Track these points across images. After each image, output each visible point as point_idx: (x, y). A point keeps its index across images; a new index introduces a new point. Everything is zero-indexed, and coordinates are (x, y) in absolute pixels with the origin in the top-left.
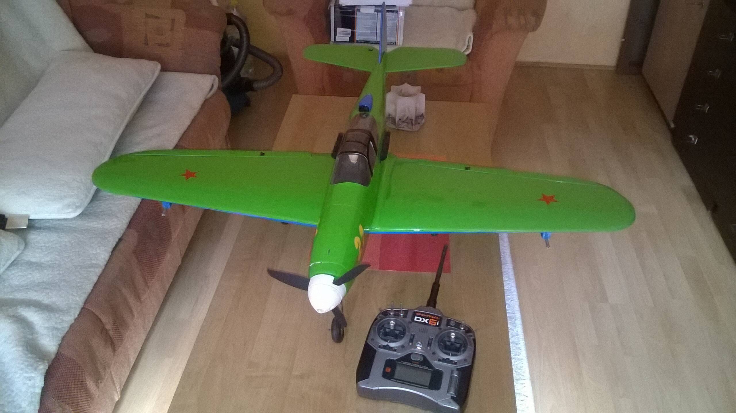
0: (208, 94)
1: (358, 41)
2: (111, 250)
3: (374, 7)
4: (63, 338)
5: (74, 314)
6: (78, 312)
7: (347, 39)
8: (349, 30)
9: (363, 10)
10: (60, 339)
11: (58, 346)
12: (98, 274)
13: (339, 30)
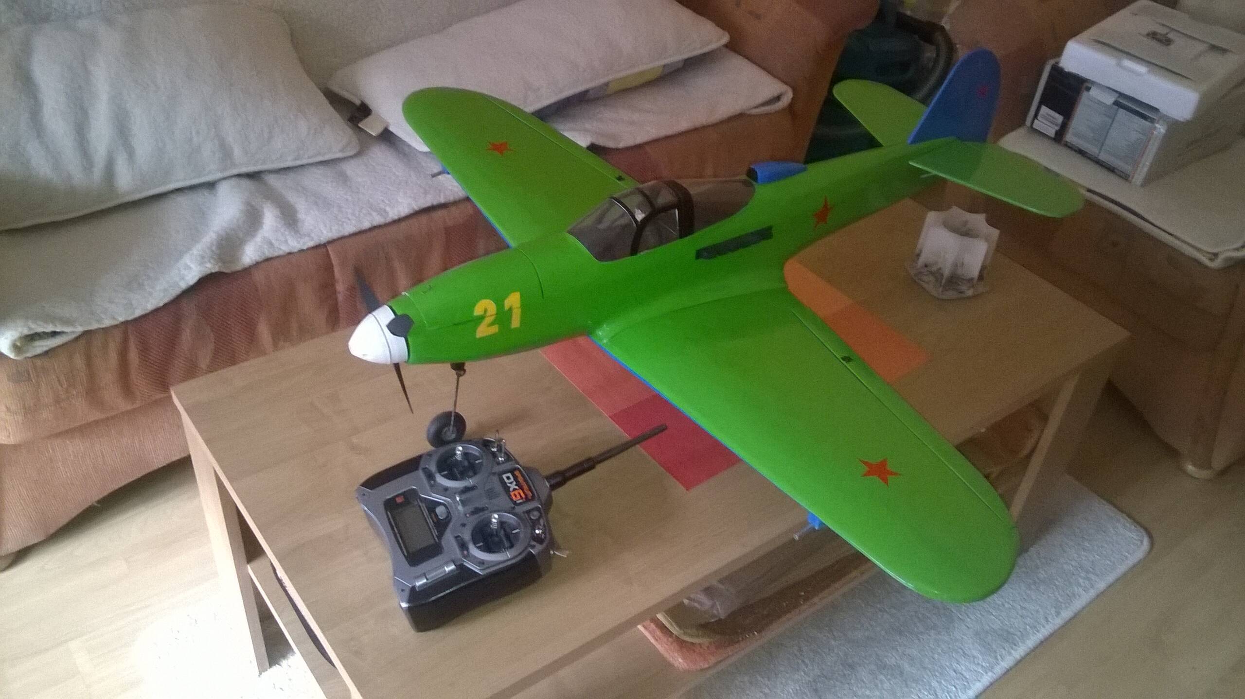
0: (756, 107)
1: (1069, 144)
2: (416, 208)
3: (1117, 95)
4: (268, 260)
5: (304, 244)
6: (311, 244)
7: (1051, 132)
8: (1060, 118)
9: (1094, 92)
10: (263, 257)
11: (255, 263)
12: (375, 223)
13: (1044, 110)
